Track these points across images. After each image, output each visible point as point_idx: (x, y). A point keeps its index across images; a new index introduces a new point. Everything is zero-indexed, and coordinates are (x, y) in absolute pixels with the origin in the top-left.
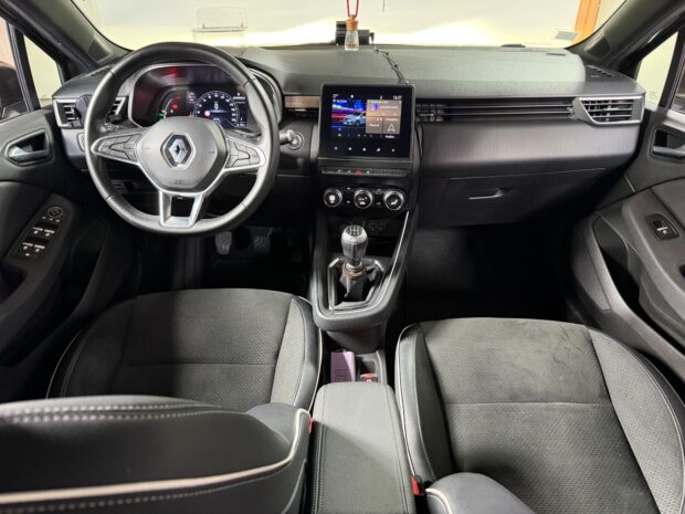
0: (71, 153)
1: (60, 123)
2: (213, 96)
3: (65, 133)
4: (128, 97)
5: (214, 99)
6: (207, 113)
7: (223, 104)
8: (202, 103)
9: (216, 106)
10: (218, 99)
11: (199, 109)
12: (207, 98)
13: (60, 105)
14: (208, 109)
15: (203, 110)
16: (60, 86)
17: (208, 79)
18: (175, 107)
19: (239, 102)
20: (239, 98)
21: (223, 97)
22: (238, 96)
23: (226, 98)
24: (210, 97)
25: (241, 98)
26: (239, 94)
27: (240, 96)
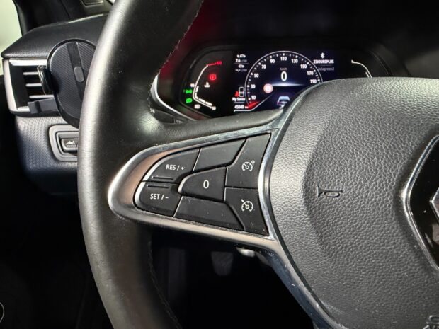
0: (32, 165)
1: (13, 106)
2: (277, 59)
3: (22, 124)
5: (279, 64)
6: (268, 88)
7: (296, 73)
8: (259, 70)
9: (284, 75)
10: (288, 64)
11: (254, 81)
12: (268, 63)
13: (16, 71)
14: (270, 82)
15: (260, 83)
16: (19, 36)
18: (213, 77)
19: (324, 70)
20: (323, 62)
21: (296, 61)
22: (321, 59)
23: (300, 62)
24: (273, 61)
25: (327, 61)
26: (323, 55)
27: (324, 59)
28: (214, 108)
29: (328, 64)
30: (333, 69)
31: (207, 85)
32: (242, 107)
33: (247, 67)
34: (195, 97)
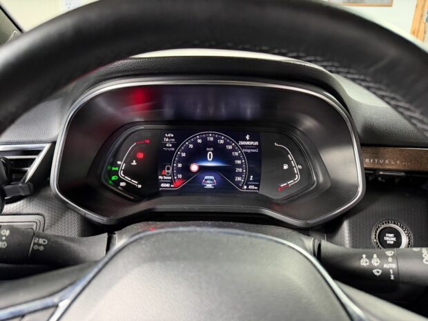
4: (54, 143)
5: (206, 144)
6: (194, 168)
7: (221, 153)
8: (187, 150)
9: (210, 154)
10: (214, 145)
11: (181, 160)
12: (195, 143)
14: (195, 161)
15: (187, 162)
17: (198, 112)
18: (141, 155)
19: (249, 151)
20: (248, 143)
21: (222, 142)
22: (246, 140)
23: (226, 143)
24: (199, 141)
25: (252, 143)
26: (248, 137)
27: (249, 140)
28: (140, 186)
29: (252, 145)
30: (257, 151)
31: (134, 163)
32: (168, 185)
33: (175, 146)
34: (121, 174)
